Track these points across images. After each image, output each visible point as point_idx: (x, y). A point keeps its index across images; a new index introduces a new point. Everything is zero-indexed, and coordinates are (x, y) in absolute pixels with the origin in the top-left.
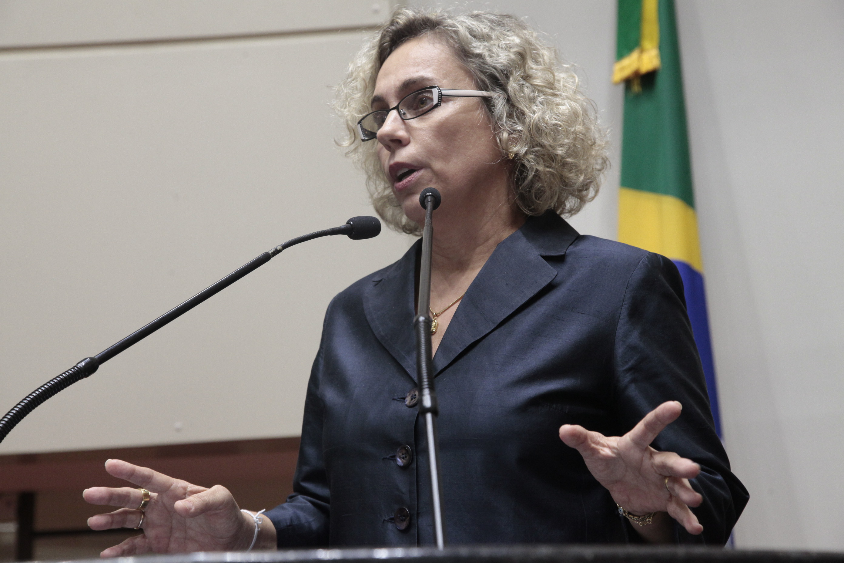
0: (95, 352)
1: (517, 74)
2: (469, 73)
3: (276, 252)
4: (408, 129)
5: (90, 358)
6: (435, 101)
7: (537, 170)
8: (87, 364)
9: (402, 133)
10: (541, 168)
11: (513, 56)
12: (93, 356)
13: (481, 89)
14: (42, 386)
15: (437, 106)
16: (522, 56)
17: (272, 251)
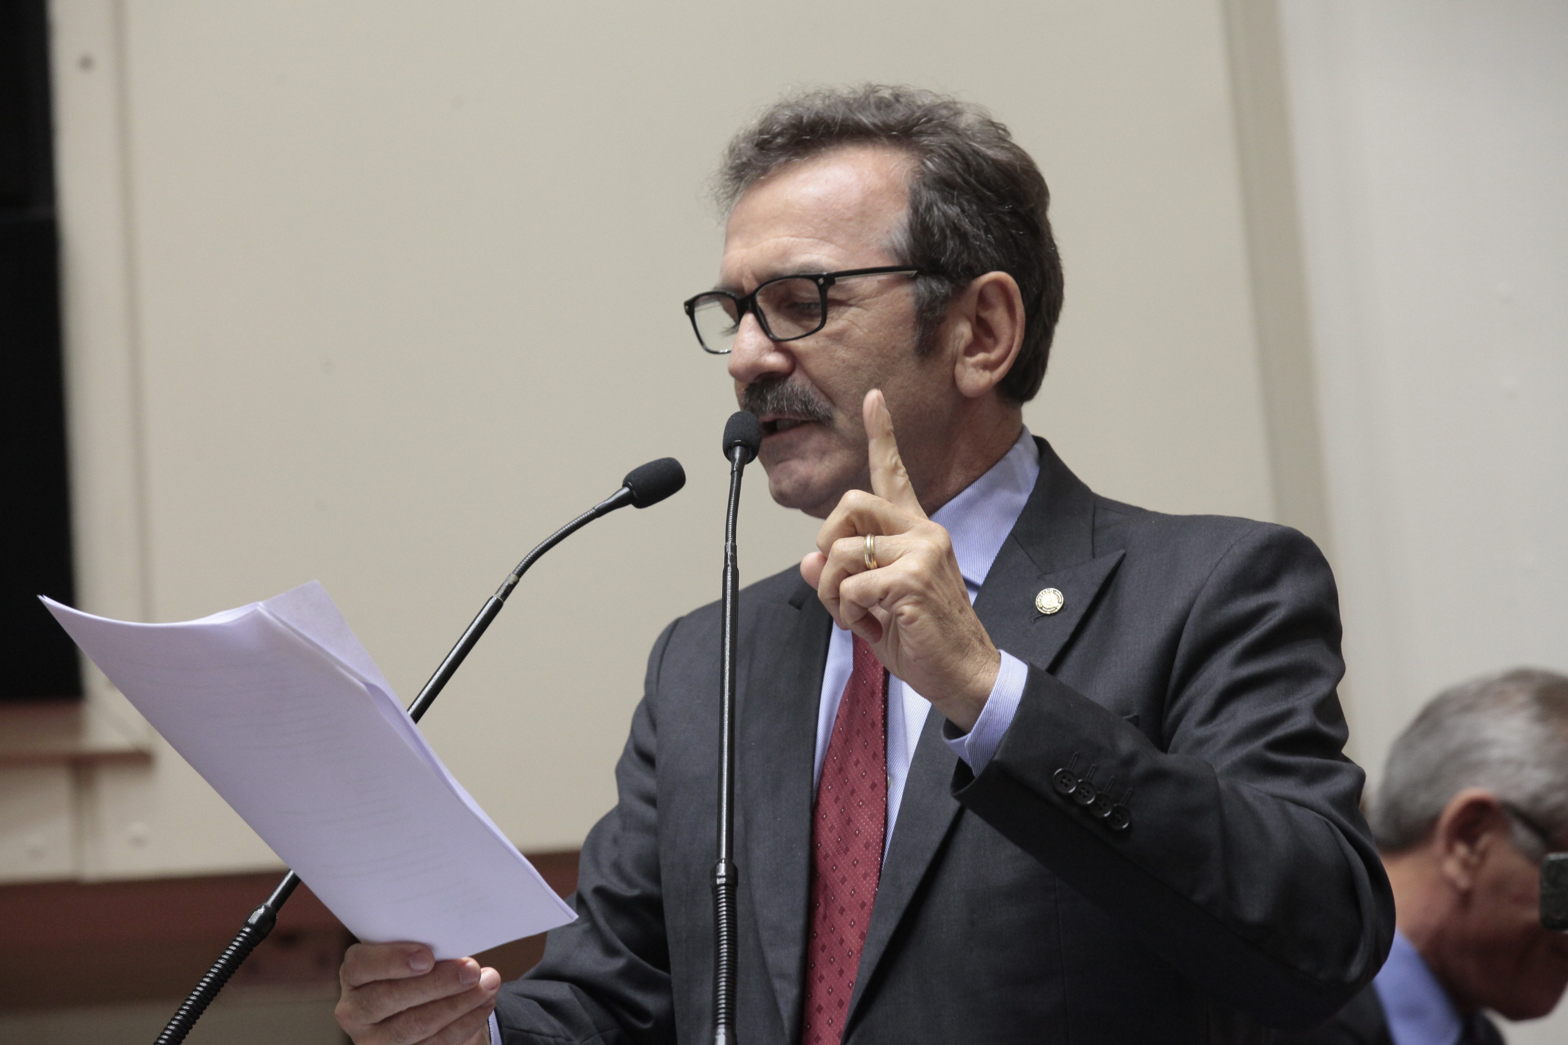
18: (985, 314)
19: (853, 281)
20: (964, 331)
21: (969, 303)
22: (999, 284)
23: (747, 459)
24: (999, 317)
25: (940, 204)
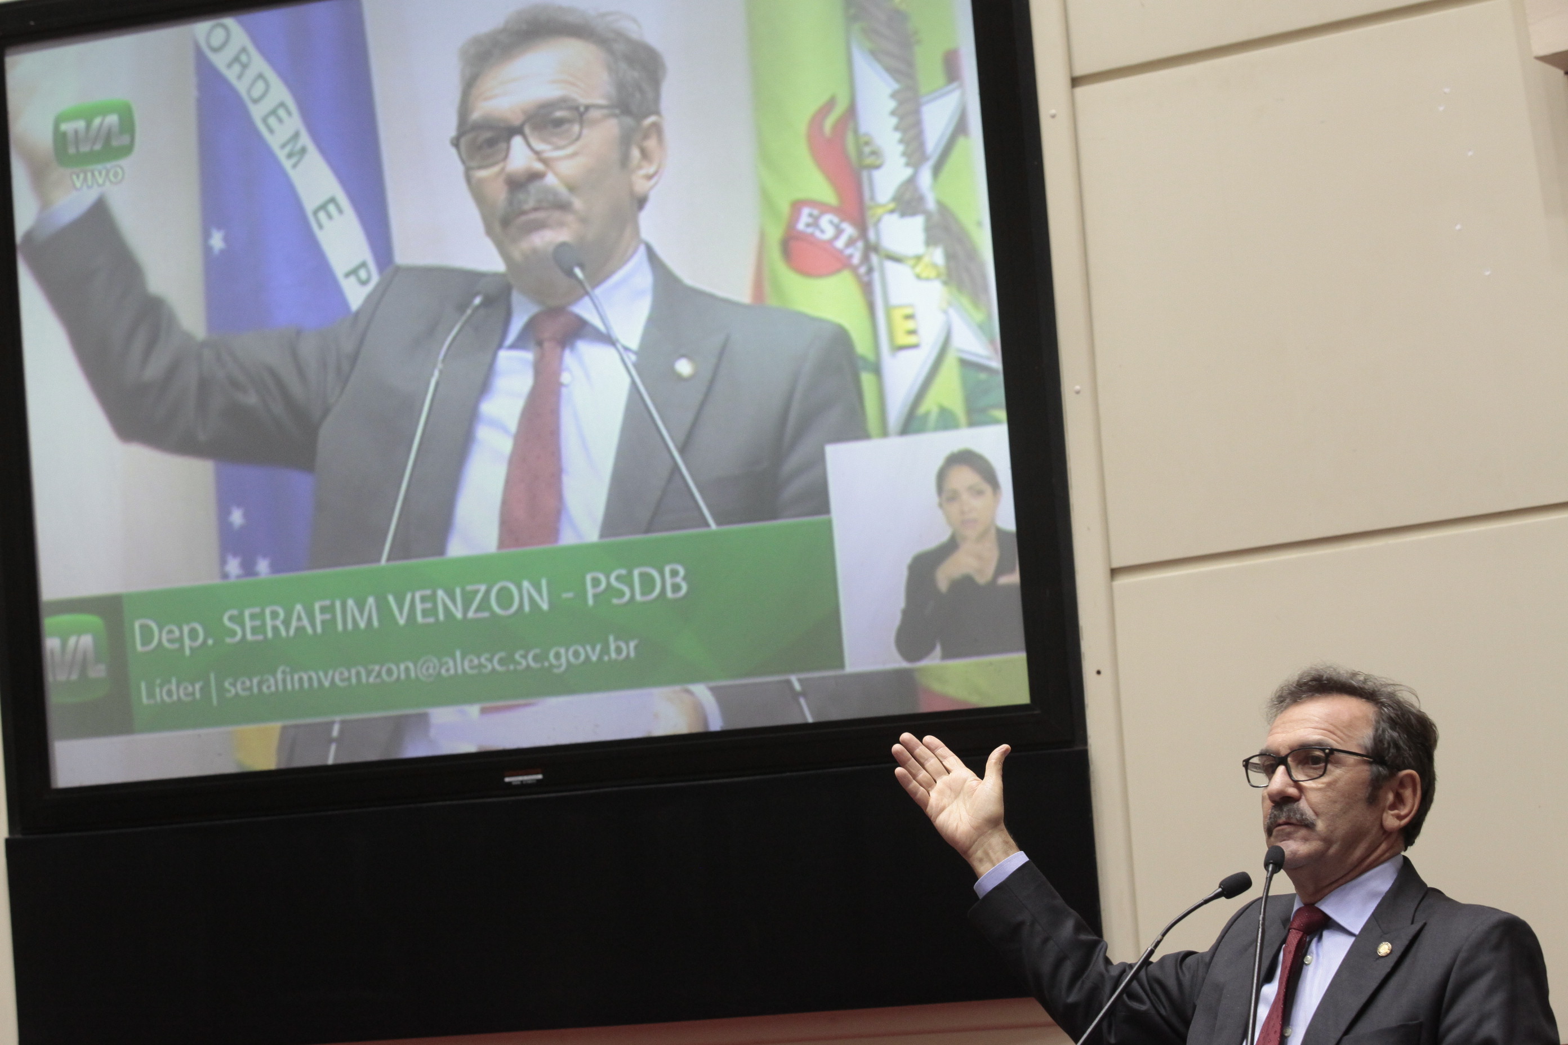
18: (1401, 791)
19: (1342, 755)
20: (1391, 797)
21: (1395, 783)
22: (1411, 776)
23: (1275, 871)
24: (1408, 793)
25: (1390, 731)
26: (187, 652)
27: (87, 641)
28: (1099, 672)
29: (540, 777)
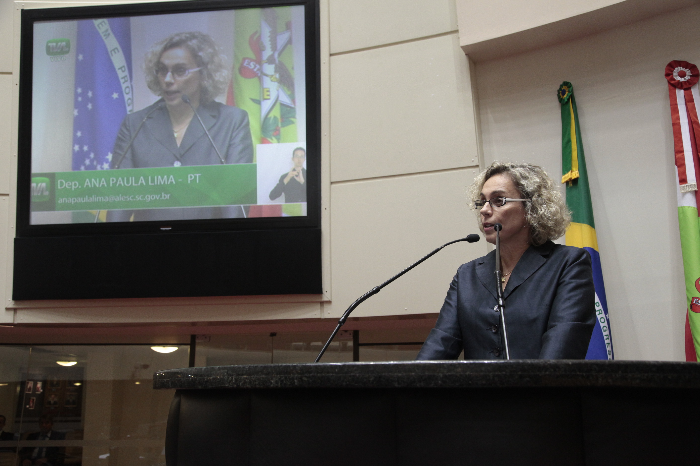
0: (379, 285)
1: (536, 195)
2: (518, 191)
3: (442, 248)
4: (492, 210)
5: (377, 287)
6: (503, 203)
7: (539, 231)
8: (376, 289)
9: (490, 212)
10: (540, 230)
11: (536, 187)
12: (378, 286)
13: (522, 198)
14: (362, 297)
15: (504, 205)
16: (539, 187)
17: (440, 248)
26: (73, 189)
27: (44, 185)
28: (326, 209)
29: (170, 228)
